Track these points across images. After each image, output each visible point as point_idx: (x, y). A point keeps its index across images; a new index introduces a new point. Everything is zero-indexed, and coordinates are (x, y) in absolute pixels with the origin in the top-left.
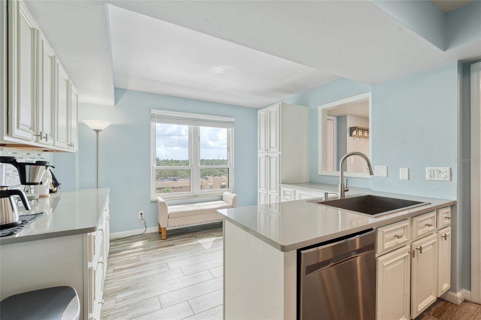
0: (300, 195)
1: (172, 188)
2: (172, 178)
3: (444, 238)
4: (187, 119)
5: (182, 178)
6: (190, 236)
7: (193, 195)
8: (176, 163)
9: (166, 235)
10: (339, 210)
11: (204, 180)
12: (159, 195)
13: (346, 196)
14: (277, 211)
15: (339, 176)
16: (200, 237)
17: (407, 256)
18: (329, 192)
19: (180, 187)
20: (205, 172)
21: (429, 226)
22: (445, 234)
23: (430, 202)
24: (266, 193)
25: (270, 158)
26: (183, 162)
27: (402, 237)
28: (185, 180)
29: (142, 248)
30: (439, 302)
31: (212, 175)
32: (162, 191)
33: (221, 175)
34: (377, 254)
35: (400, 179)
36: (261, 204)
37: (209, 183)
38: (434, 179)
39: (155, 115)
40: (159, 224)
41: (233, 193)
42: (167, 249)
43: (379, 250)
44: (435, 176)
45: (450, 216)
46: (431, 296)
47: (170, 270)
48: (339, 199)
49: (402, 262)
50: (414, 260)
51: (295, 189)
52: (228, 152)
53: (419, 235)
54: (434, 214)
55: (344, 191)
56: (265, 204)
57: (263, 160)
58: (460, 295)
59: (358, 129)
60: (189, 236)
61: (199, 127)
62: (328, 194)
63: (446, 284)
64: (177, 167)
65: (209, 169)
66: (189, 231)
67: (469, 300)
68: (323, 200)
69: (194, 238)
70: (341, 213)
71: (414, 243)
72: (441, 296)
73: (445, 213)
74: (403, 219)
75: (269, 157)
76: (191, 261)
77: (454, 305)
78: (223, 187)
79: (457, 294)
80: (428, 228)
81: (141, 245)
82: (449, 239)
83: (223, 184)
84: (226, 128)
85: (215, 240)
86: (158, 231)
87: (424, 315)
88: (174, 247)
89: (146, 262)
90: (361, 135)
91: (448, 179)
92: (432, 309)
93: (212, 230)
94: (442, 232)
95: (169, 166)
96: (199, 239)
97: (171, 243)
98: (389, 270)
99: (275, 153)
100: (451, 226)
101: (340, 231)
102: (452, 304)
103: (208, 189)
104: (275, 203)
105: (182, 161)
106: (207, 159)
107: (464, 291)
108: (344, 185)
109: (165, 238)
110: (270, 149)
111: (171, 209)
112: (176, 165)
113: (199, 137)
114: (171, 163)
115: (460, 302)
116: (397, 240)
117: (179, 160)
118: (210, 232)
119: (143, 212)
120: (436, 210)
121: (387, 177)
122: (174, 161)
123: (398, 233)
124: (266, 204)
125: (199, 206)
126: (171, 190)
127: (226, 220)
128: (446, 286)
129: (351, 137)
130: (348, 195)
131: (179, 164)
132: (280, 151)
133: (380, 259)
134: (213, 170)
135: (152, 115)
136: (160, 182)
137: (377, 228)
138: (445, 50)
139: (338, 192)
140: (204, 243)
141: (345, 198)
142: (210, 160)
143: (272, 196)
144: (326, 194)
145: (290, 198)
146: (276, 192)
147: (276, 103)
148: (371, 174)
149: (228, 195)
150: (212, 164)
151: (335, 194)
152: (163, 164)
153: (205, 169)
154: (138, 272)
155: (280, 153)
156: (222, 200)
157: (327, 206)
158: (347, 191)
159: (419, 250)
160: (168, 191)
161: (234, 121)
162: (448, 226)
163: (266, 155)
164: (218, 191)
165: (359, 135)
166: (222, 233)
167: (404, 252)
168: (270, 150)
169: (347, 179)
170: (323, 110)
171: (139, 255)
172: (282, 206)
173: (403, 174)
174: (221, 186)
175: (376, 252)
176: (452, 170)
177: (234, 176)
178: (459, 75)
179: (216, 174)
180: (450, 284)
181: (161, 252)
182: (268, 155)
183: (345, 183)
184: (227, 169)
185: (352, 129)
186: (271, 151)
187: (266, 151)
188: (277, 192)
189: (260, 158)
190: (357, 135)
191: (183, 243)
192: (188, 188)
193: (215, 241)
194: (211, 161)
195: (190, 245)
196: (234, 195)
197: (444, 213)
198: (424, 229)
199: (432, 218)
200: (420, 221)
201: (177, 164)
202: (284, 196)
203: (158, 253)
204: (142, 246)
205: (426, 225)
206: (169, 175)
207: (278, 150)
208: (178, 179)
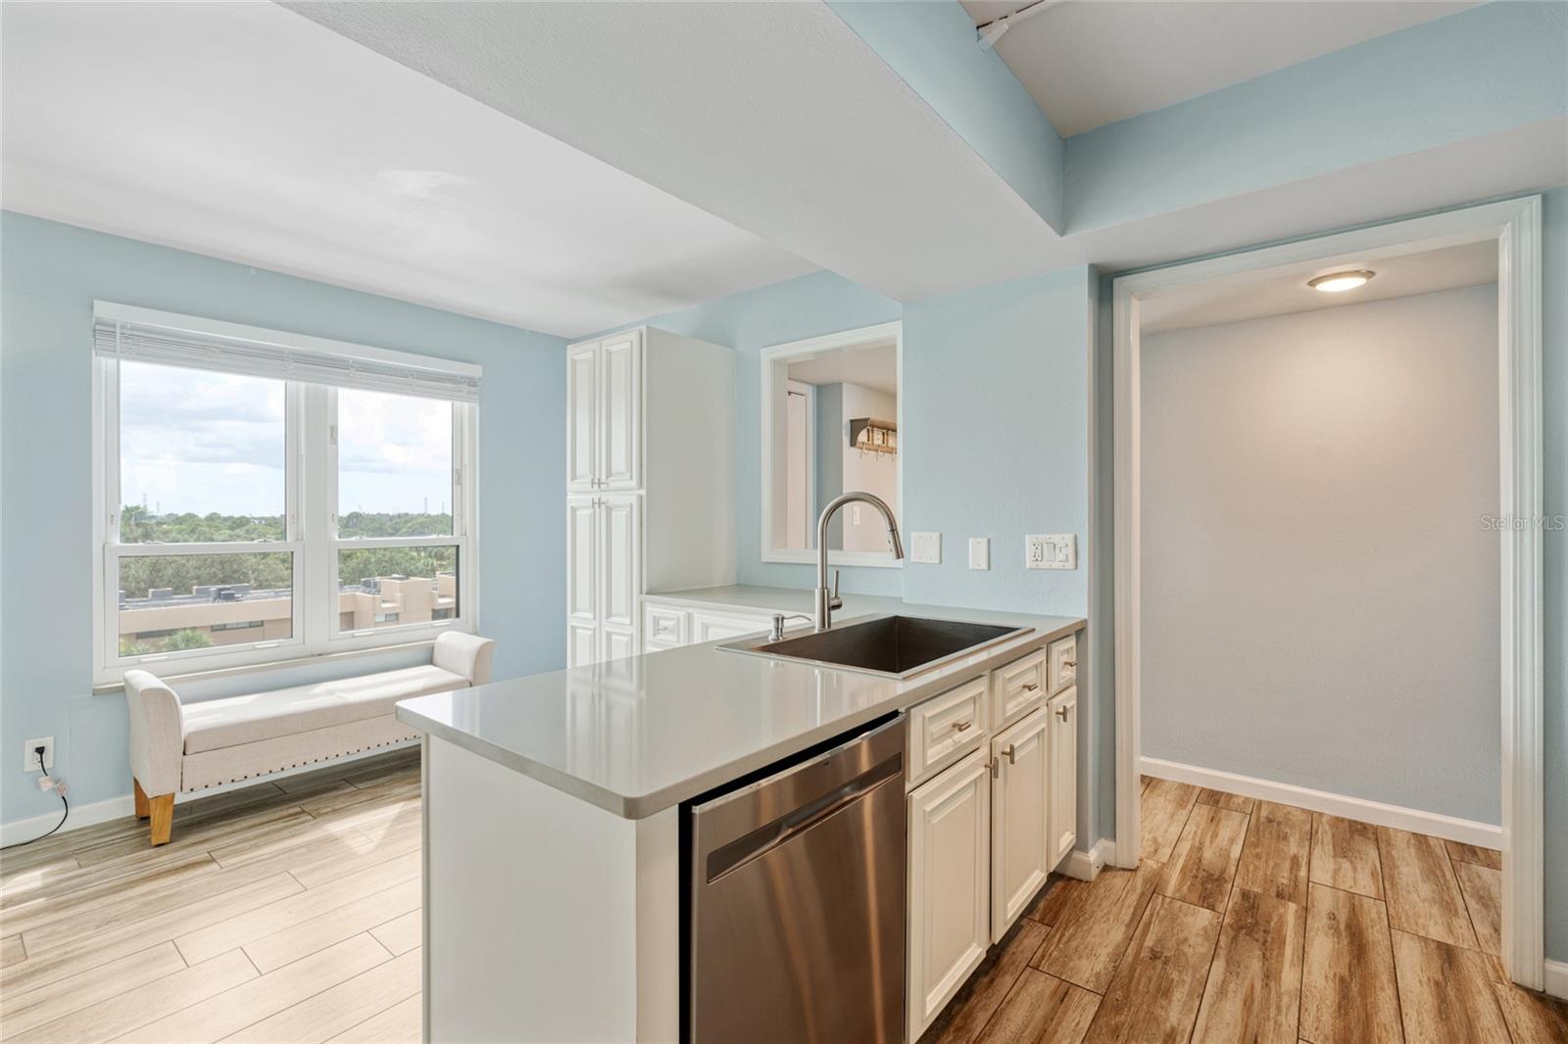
0: (706, 628)
1: (214, 629)
2: (213, 588)
3: (1061, 717)
4: (277, 355)
5: (260, 587)
6: (291, 815)
7: (308, 654)
8: (232, 528)
9: (173, 824)
10: (817, 666)
11: (364, 592)
12: (140, 662)
13: (834, 624)
14: (633, 686)
15: (816, 565)
16: (334, 811)
17: (981, 776)
18: (786, 614)
19: (252, 625)
20: (367, 562)
21: (1030, 688)
22: (1065, 707)
23: (1032, 627)
24: (595, 629)
25: (609, 510)
26: (270, 525)
27: (969, 726)
28: (277, 595)
29: (43, 899)
30: (1053, 883)
31: (397, 573)
32: (162, 643)
33: (433, 571)
34: (909, 781)
35: (971, 567)
36: (578, 665)
37: (384, 601)
38: (1041, 565)
39: (114, 326)
40: (136, 782)
41: (476, 634)
42: (179, 883)
43: (915, 769)
44: (1045, 558)
45: (1074, 659)
46: (1037, 872)
47: (188, 967)
48: (816, 631)
49: (969, 794)
50: (998, 782)
51: (691, 611)
52: (457, 488)
53: (1008, 715)
54: (1041, 657)
55: (829, 609)
56: (592, 663)
57: (583, 515)
58: (1093, 856)
59: (873, 426)
60: (285, 813)
61: (331, 389)
62: (783, 619)
63: (1068, 833)
64: (240, 546)
65: (385, 549)
66: (285, 793)
67: (1112, 864)
68: (771, 639)
69: (310, 817)
70: (822, 673)
71: (997, 739)
72: (1057, 867)
73: (1065, 649)
74: (972, 677)
75: (607, 507)
76: (290, 912)
77: (1083, 885)
78: (438, 614)
79: (1089, 855)
80: (1028, 694)
81: (38, 884)
82: (1072, 716)
83: (440, 604)
84: (450, 399)
85: (399, 813)
86: (134, 813)
87: (1022, 926)
88: (214, 867)
89: (66, 953)
90: (880, 442)
91: (1070, 564)
92: (1039, 906)
93: (388, 778)
94: (1058, 703)
95: (197, 540)
96: (331, 821)
97: (198, 853)
98: (939, 821)
99: (626, 493)
100: (1077, 685)
101: (818, 725)
102: (1080, 881)
103: (377, 624)
104: (627, 659)
105: (263, 518)
106: (375, 513)
107: (1104, 843)
108: (828, 592)
109: (166, 838)
110: (609, 479)
111: (196, 717)
112: (231, 538)
113: (334, 430)
114: (210, 526)
115: (1094, 873)
116: (958, 736)
117: (248, 516)
118: (383, 785)
119: (47, 742)
120: (1045, 646)
121: (941, 563)
122: (226, 519)
123: (960, 717)
124: (594, 665)
125: (331, 693)
126: (206, 636)
127: (433, 738)
128: (1067, 839)
129: (853, 449)
130: (841, 619)
131: (248, 531)
132: (641, 486)
133: (916, 795)
134: (401, 552)
135: (97, 323)
136: (154, 606)
137: (908, 710)
138: (1062, 233)
139: (814, 612)
140: (354, 831)
141: (833, 628)
142: (388, 515)
143: (614, 637)
144: (779, 620)
145: (675, 640)
146: (628, 621)
147: (631, 326)
148: (898, 557)
149: (458, 642)
150: (395, 532)
151: (804, 620)
152: (165, 533)
153: (368, 550)
154: (17, 1007)
155: (643, 492)
156: (430, 661)
157: (782, 657)
158: (838, 606)
159: (1008, 757)
160: (189, 643)
161: (481, 375)
162: (1072, 685)
163: (596, 501)
164: (420, 628)
165: (876, 442)
166: (420, 787)
167: (974, 766)
168: (608, 484)
169: (837, 572)
170: (777, 363)
171: (21, 934)
172: (650, 667)
173: (976, 553)
174: (434, 611)
175: (907, 777)
176: (1079, 542)
177: (478, 573)
178: (1091, 301)
179: (412, 567)
180: (1075, 832)
181: (141, 900)
182: (602, 501)
183: (832, 586)
184: (454, 550)
185: (857, 426)
186: (612, 485)
187: (596, 486)
188: (632, 623)
189: (574, 510)
190: (870, 442)
191: (257, 846)
192: (284, 627)
193: (399, 819)
194: (392, 518)
195: (292, 850)
196: (480, 641)
197: (1063, 653)
198: (1021, 699)
199: (1036, 667)
200: (1011, 678)
201: (241, 532)
202: (654, 635)
203: (128, 906)
204: (42, 888)
205: (1025, 687)
206: (198, 577)
207: (634, 483)
208: (245, 590)
